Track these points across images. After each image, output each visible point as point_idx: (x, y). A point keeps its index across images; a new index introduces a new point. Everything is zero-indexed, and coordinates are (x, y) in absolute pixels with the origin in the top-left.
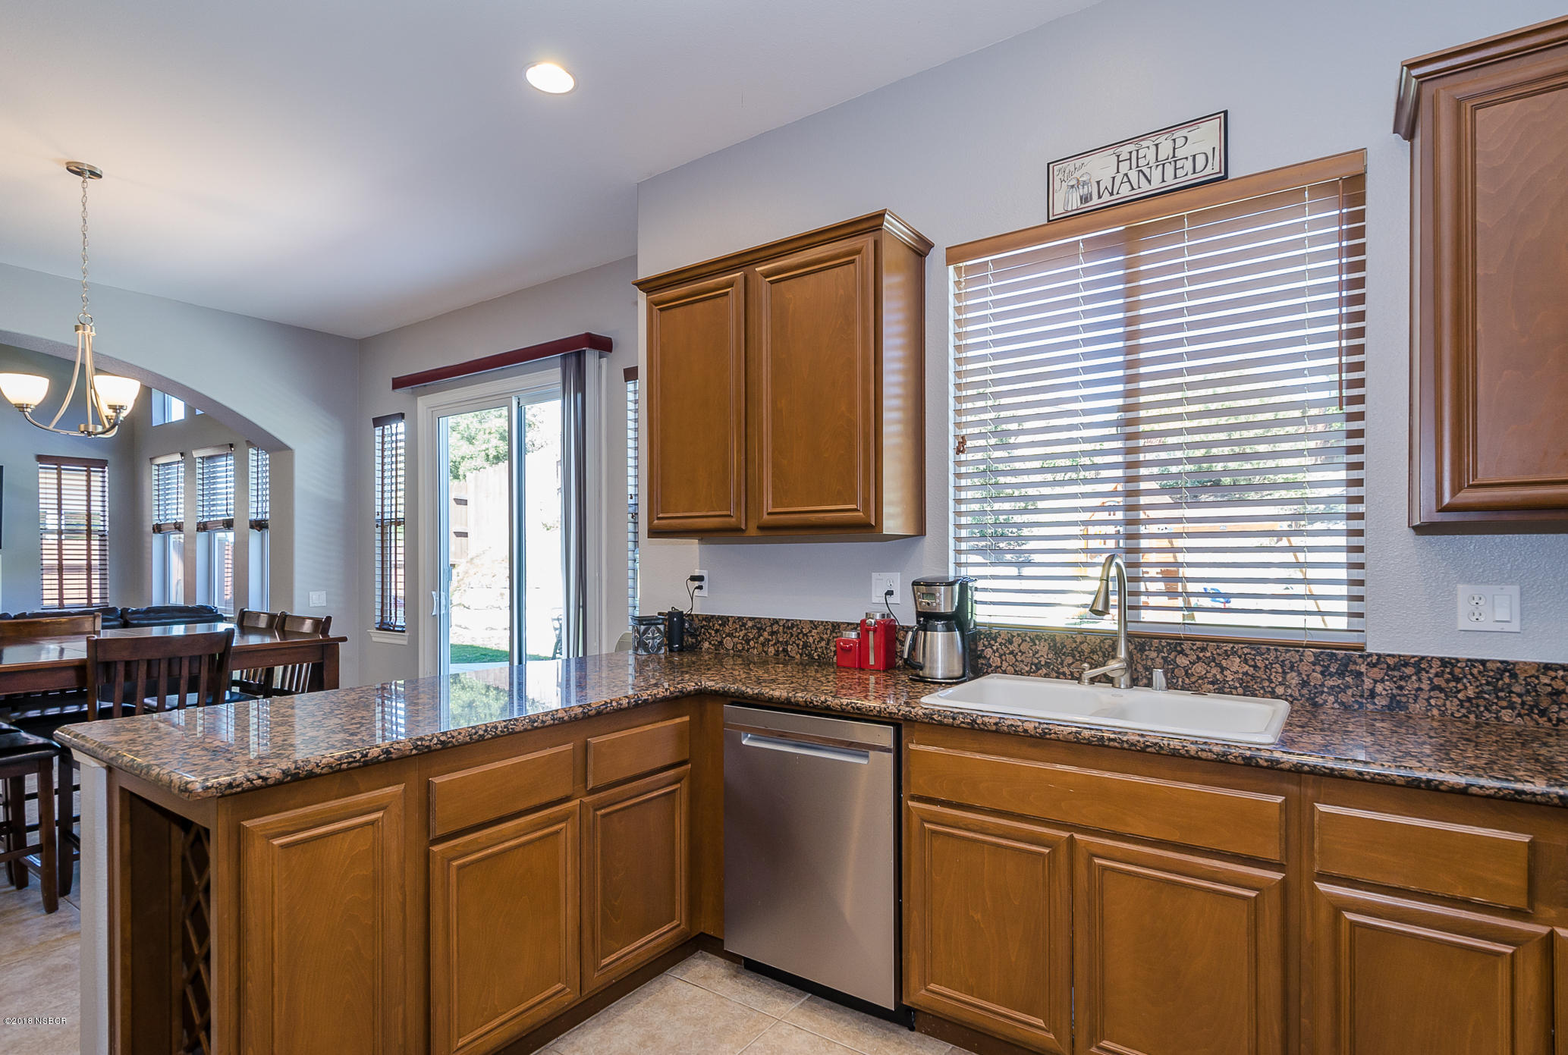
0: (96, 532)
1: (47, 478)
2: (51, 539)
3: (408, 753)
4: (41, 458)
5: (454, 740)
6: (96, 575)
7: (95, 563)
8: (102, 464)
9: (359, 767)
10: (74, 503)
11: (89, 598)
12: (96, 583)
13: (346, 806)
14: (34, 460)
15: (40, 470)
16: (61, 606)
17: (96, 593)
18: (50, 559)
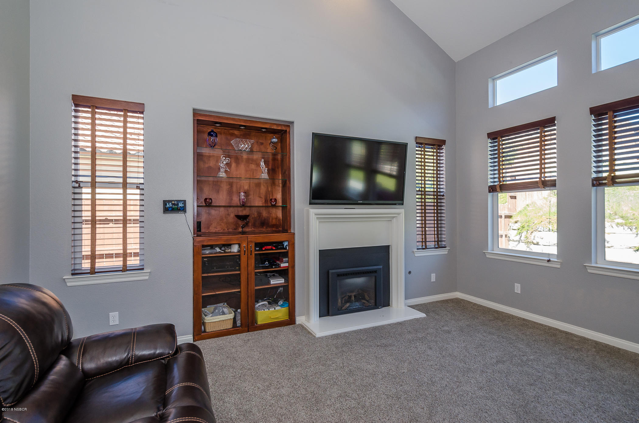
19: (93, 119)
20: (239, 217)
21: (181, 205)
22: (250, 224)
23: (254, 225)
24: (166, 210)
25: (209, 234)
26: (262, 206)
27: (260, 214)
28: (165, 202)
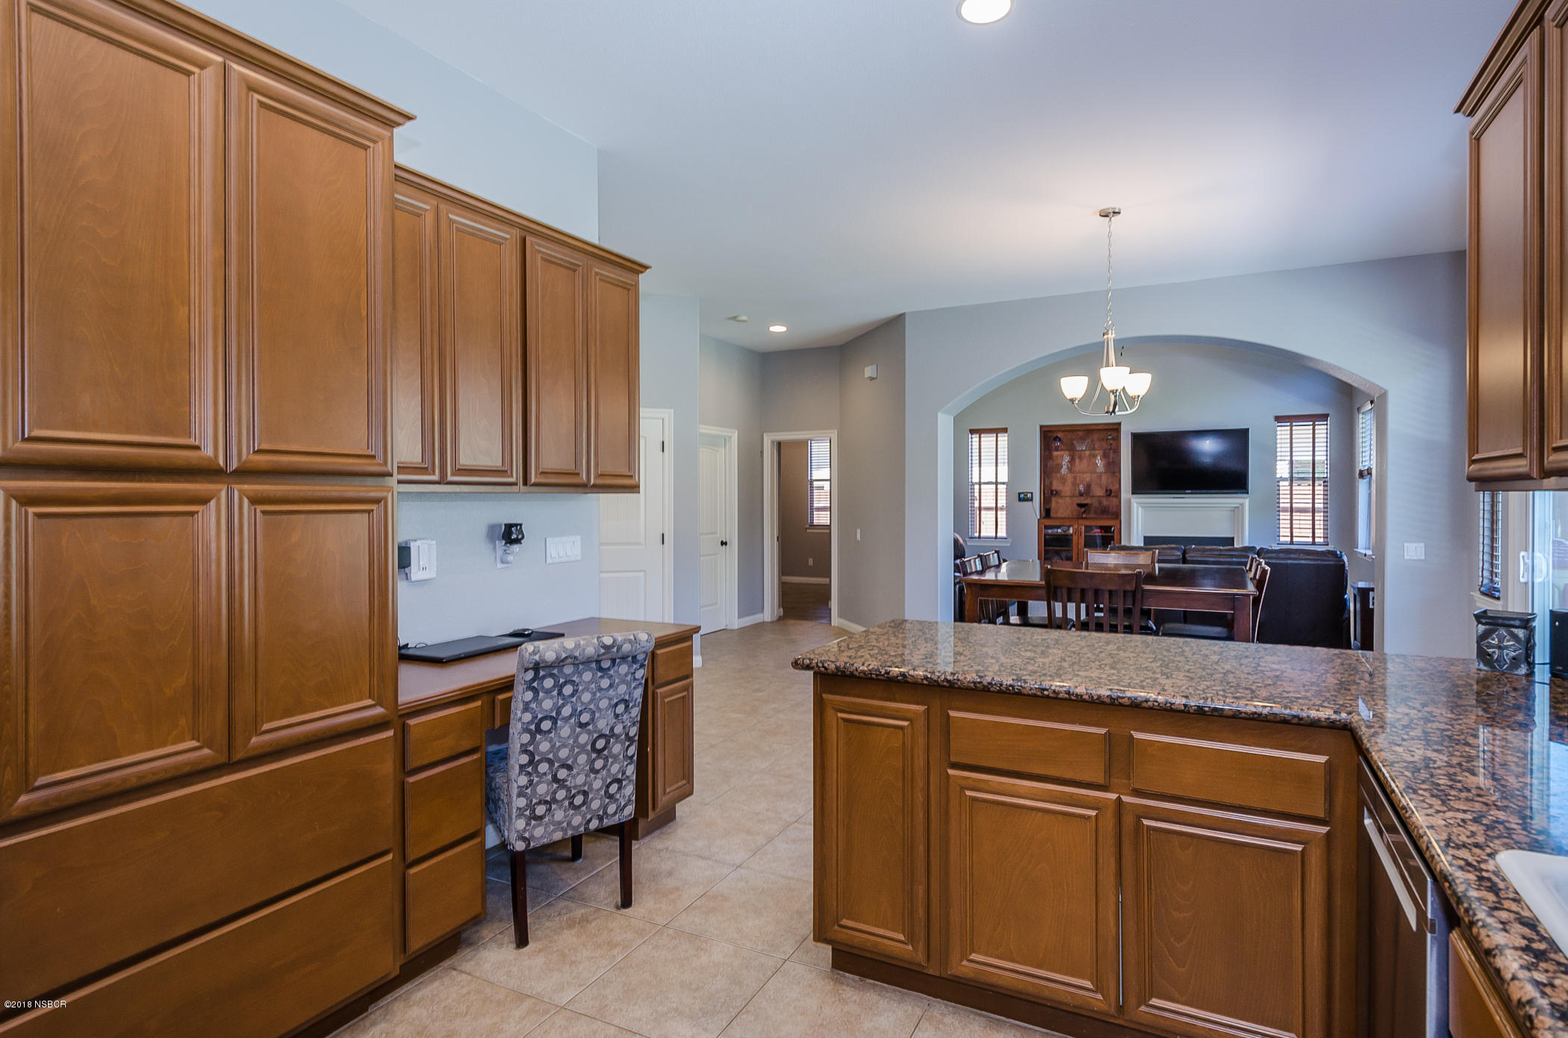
0: (1319, 478)
1: (1283, 432)
2: (1284, 486)
3: (920, 681)
4: (1279, 419)
5: (959, 683)
6: (1319, 516)
7: (1319, 505)
8: (1324, 417)
9: (885, 680)
10: (1303, 455)
11: (1314, 537)
12: (1319, 524)
13: (882, 708)
14: (1273, 420)
15: (1279, 428)
16: (1292, 543)
17: (1319, 533)
18: (1284, 502)
19: (980, 438)
20: (1080, 505)
21: (1029, 495)
22: (1092, 512)
23: (1096, 513)
24: (1020, 500)
25: (1057, 518)
26: (1103, 496)
27: (1100, 503)
28: (1019, 494)
